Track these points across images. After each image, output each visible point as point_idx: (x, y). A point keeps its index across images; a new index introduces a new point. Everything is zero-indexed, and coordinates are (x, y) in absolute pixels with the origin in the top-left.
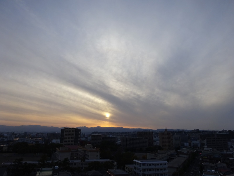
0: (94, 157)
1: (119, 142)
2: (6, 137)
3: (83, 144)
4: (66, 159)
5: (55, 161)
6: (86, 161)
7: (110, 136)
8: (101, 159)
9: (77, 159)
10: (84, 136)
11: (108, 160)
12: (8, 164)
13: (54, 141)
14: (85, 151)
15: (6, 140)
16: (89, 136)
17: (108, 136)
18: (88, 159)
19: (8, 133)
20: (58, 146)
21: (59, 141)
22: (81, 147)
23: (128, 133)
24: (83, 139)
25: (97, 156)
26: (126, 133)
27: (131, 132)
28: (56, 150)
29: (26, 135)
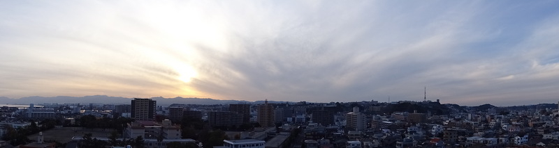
0: (174, 136)
1: (205, 118)
2: (72, 109)
3: (160, 119)
4: (140, 138)
5: (127, 139)
6: (164, 140)
7: (195, 110)
8: (182, 138)
9: (153, 137)
10: (161, 109)
11: (191, 140)
12: (78, 138)
13: (124, 115)
14: (162, 128)
15: (72, 112)
16: (166, 109)
17: (191, 109)
18: (166, 139)
19: (73, 105)
20: (129, 120)
21: (129, 114)
22: (157, 123)
23: (217, 105)
24: (159, 113)
25: (177, 135)
26: (214, 106)
27: (221, 105)
28: (127, 126)
29: (91, 107)
